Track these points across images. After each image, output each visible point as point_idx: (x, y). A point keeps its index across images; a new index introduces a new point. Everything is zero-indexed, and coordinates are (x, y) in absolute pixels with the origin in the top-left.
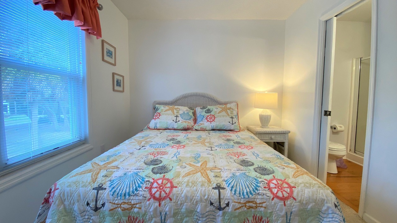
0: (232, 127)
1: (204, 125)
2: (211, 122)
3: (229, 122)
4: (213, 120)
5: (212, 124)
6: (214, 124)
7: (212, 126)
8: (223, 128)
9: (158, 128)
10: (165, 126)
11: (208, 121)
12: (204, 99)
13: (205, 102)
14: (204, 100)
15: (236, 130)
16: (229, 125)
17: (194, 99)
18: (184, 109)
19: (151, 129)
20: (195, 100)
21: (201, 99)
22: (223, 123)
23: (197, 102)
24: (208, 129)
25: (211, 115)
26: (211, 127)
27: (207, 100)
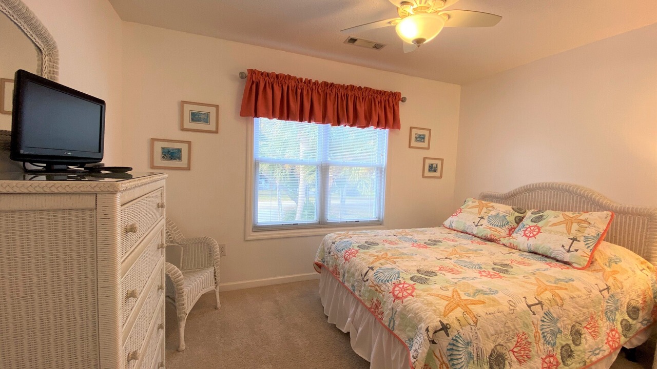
0: (567, 257)
1: (517, 241)
2: (529, 237)
3: (563, 246)
4: (534, 236)
5: (529, 242)
6: (533, 243)
7: (529, 245)
8: (548, 254)
9: (453, 228)
10: (461, 228)
11: (525, 235)
12: (570, 196)
13: (573, 202)
14: (570, 198)
15: (574, 265)
16: (560, 252)
17: (547, 195)
18: (502, 209)
19: (446, 228)
20: (550, 197)
21: (563, 195)
22: (551, 246)
23: (553, 201)
24: (521, 248)
25: (535, 226)
26: (526, 246)
27: (577, 199)
